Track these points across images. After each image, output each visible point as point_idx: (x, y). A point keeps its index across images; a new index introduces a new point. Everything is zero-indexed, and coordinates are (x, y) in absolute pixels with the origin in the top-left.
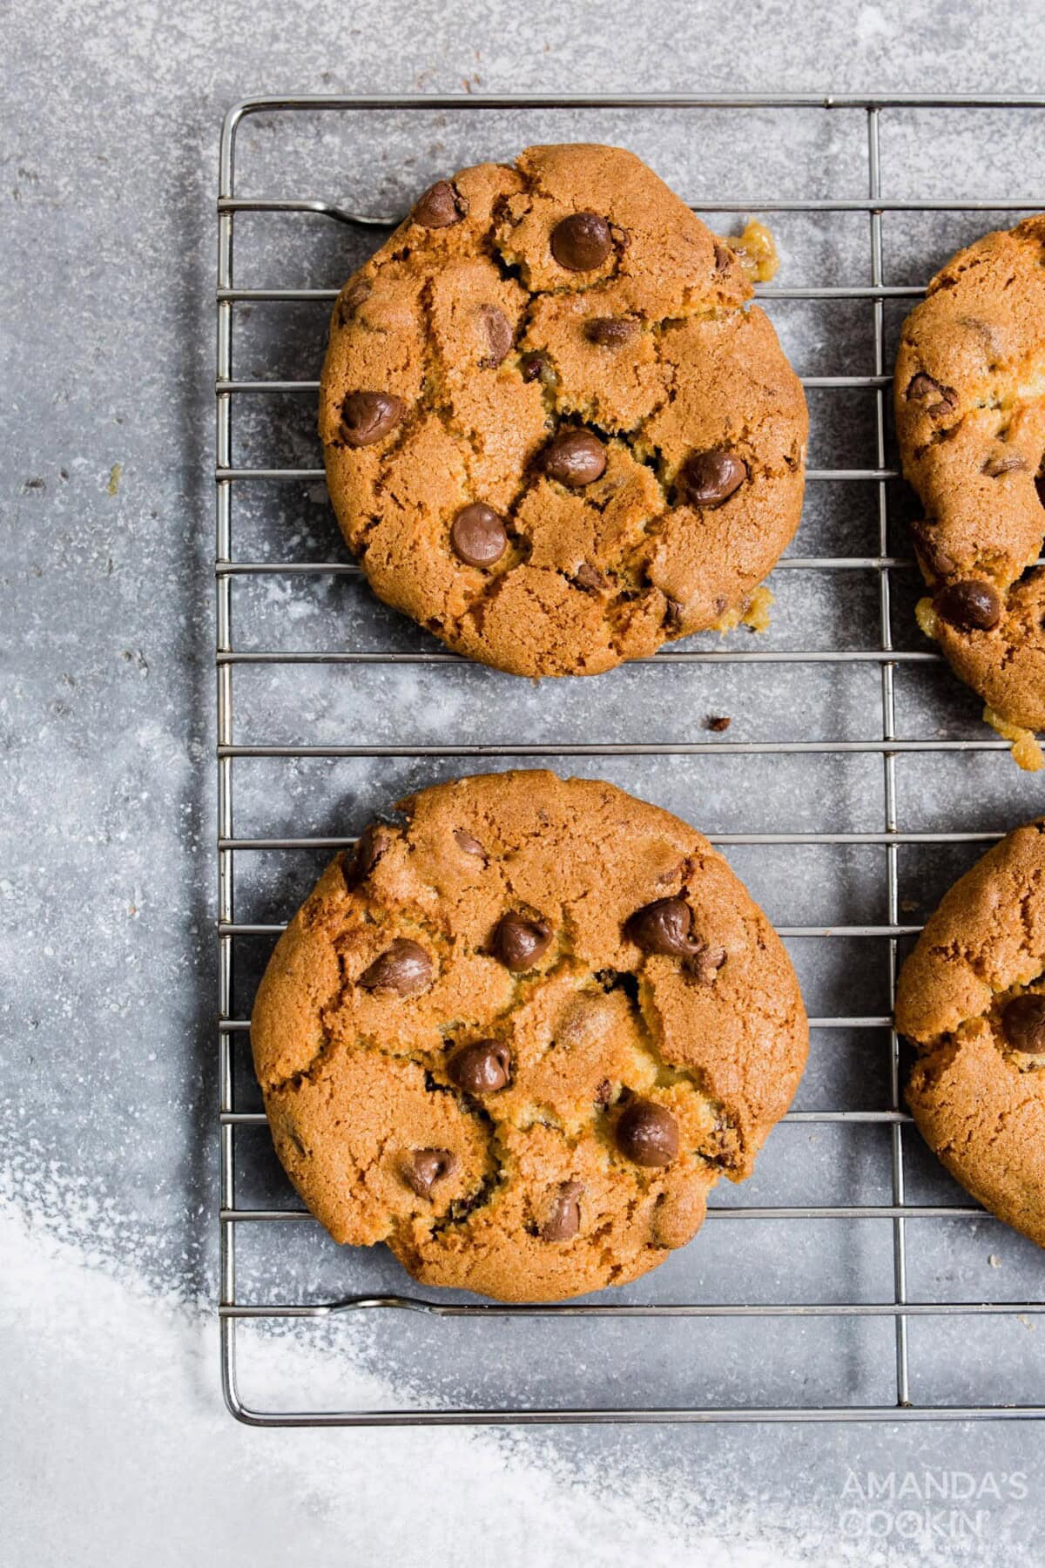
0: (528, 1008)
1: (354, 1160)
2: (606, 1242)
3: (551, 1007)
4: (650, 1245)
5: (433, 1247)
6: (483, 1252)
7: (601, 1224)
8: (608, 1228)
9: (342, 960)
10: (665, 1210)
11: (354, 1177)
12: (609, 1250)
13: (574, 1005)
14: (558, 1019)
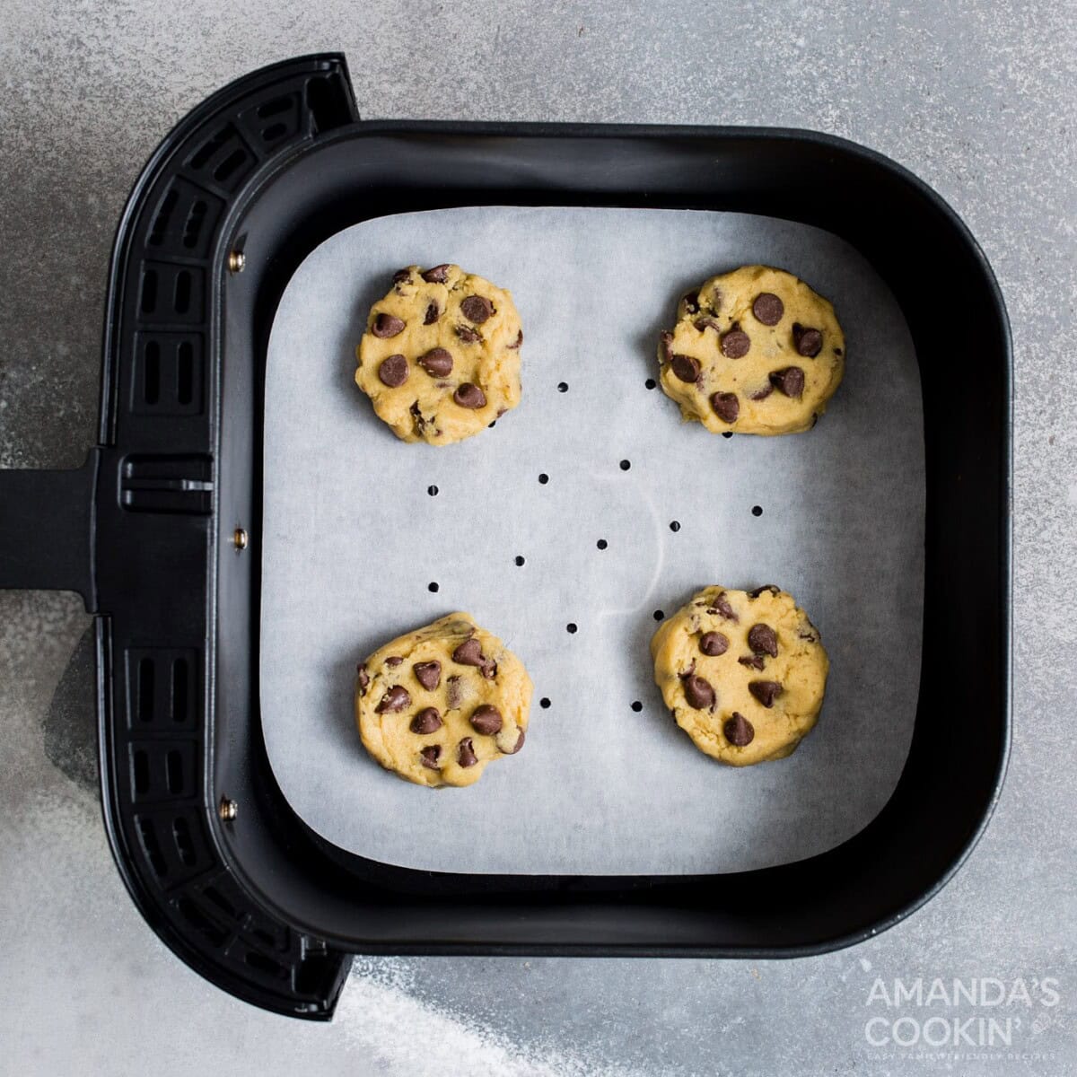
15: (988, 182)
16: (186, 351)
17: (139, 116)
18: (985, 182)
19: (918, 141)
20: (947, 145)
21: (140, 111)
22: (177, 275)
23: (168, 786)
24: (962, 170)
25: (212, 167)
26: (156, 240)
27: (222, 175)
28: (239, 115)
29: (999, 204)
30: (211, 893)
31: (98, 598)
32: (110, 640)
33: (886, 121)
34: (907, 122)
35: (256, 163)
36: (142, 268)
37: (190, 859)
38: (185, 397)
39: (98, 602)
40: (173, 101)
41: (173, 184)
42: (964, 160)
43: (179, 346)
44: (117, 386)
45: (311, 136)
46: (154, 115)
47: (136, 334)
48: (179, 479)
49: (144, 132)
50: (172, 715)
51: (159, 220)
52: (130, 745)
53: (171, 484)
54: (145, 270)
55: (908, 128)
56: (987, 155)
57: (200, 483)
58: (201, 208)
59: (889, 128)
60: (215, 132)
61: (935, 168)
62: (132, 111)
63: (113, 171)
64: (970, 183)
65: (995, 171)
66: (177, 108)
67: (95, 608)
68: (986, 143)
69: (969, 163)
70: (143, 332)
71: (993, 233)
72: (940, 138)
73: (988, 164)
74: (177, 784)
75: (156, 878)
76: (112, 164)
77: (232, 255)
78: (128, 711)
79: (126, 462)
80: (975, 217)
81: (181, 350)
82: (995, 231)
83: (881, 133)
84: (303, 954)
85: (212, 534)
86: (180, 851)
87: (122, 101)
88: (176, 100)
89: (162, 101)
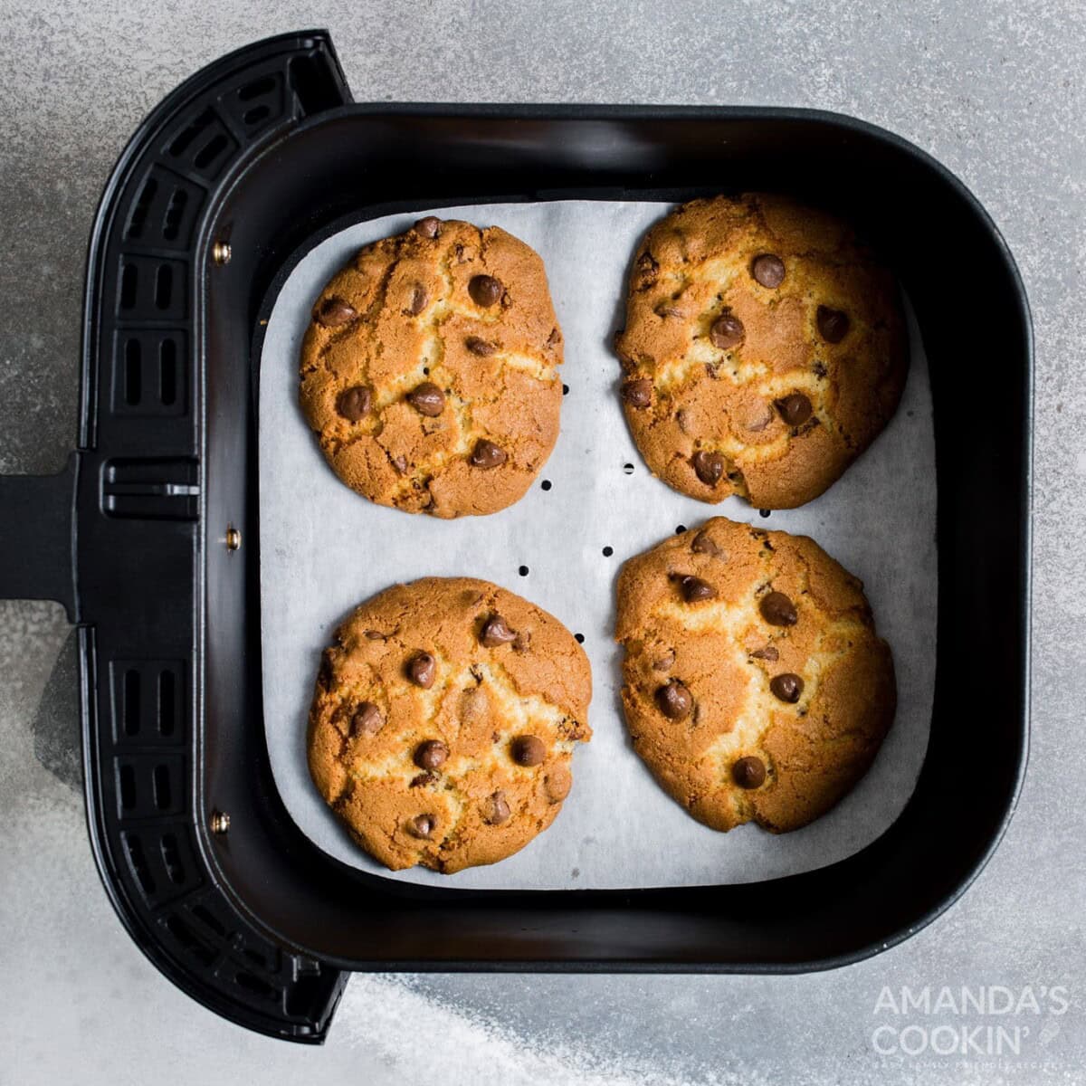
0: (441, 714)
1: (386, 832)
2: (528, 811)
3: (453, 707)
4: (551, 804)
5: (444, 853)
6: (468, 842)
7: (521, 804)
8: (526, 805)
9: (337, 728)
10: (550, 784)
11: (389, 840)
12: (532, 815)
13: (464, 702)
14: (459, 712)
15: (990, 140)
16: (169, 349)
17: (106, 97)
18: (986, 140)
19: (915, 98)
20: (946, 103)
21: (106, 92)
22: (158, 269)
23: (156, 802)
24: (961, 129)
25: (192, 153)
26: (134, 232)
27: (202, 163)
28: (219, 99)
29: (1001, 162)
30: (200, 911)
31: (81, 607)
32: (94, 651)
33: (881, 79)
34: (904, 79)
35: (239, 148)
36: (120, 262)
37: (179, 876)
38: (169, 397)
39: (81, 612)
40: (140, 80)
41: (152, 173)
42: (963, 117)
43: (161, 344)
44: (96, 387)
45: (295, 118)
46: (121, 95)
47: (116, 333)
48: (163, 483)
49: (112, 113)
50: (159, 729)
51: (137, 212)
52: (116, 759)
53: (156, 489)
54: (124, 264)
55: (905, 86)
56: (988, 112)
57: (185, 488)
58: (181, 198)
59: (885, 85)
60: (193, 117)
61: (934, 127)
62: (98, 92)
63: (81, 155)
64: (970, 141)
65: (995, 127)
66: (145, 87)
67: (77, 618)
68: (986, 100)
69: (969, 121)
70: (122, 330)
71: (994, 193)
72: (938, 95)
73: (989, 121)
74: (165, 800)
75: (144, 896)
76: (80, 148)
77: (217, 246)
78: (114, 725)
79: (108, 466)
80: (975, 178)
81: (163, 348)
82: (998, 191)
83: (876, 92)
84: (295, 975)
85: (199, 539)
86: (169, 869)
87: (87, 82)
88: (143, 79)
89: (129, 80)
